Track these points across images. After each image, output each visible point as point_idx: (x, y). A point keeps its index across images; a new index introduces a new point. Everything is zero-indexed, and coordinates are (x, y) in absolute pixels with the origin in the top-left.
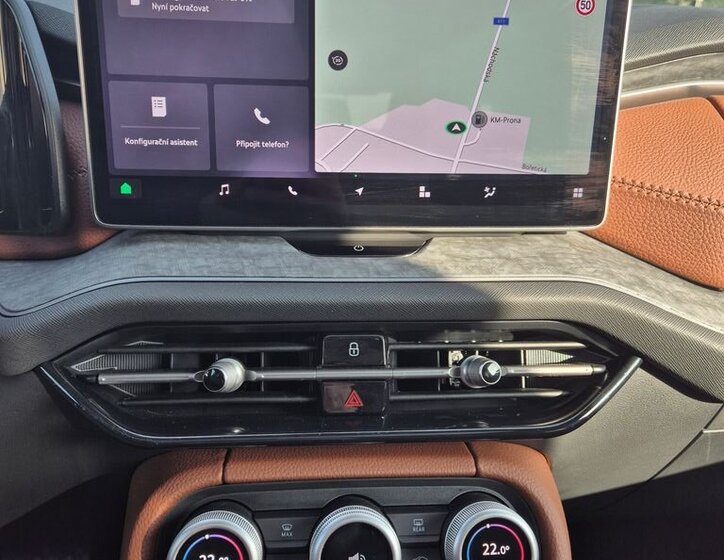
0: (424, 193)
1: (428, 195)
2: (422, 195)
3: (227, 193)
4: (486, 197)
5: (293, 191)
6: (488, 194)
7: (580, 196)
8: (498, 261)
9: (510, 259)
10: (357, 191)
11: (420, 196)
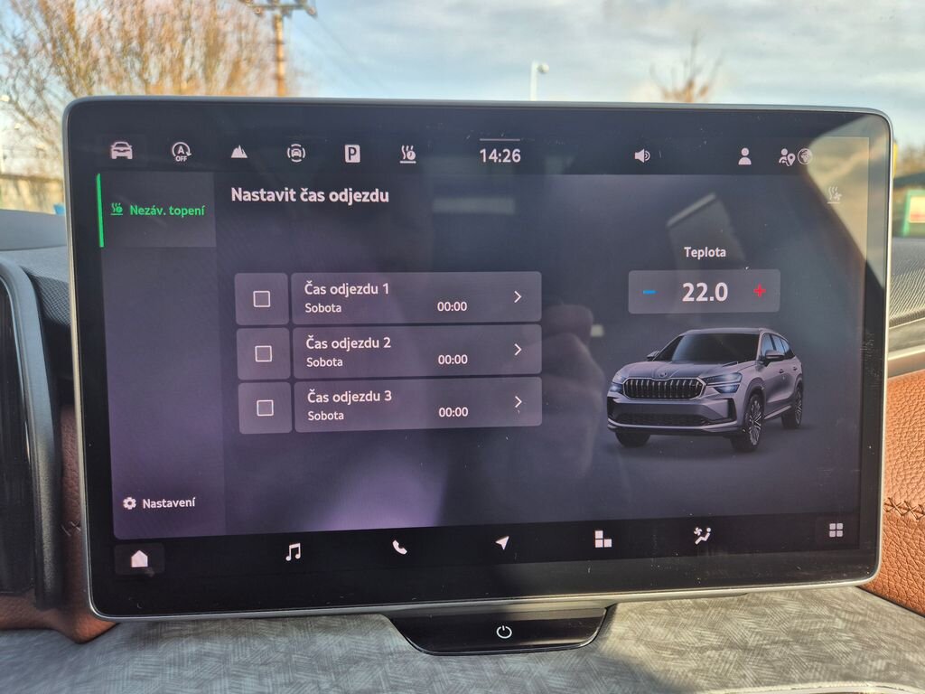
0: (601, 541)
2: (599, 544)
3: (298, 556)
4: (697, 542)
5: (400, 546)
6: (701, 538)
7: (840, 534)
8: (731, 655)
9: (750, 650)
10: (498, 542)
11: (597, 546)
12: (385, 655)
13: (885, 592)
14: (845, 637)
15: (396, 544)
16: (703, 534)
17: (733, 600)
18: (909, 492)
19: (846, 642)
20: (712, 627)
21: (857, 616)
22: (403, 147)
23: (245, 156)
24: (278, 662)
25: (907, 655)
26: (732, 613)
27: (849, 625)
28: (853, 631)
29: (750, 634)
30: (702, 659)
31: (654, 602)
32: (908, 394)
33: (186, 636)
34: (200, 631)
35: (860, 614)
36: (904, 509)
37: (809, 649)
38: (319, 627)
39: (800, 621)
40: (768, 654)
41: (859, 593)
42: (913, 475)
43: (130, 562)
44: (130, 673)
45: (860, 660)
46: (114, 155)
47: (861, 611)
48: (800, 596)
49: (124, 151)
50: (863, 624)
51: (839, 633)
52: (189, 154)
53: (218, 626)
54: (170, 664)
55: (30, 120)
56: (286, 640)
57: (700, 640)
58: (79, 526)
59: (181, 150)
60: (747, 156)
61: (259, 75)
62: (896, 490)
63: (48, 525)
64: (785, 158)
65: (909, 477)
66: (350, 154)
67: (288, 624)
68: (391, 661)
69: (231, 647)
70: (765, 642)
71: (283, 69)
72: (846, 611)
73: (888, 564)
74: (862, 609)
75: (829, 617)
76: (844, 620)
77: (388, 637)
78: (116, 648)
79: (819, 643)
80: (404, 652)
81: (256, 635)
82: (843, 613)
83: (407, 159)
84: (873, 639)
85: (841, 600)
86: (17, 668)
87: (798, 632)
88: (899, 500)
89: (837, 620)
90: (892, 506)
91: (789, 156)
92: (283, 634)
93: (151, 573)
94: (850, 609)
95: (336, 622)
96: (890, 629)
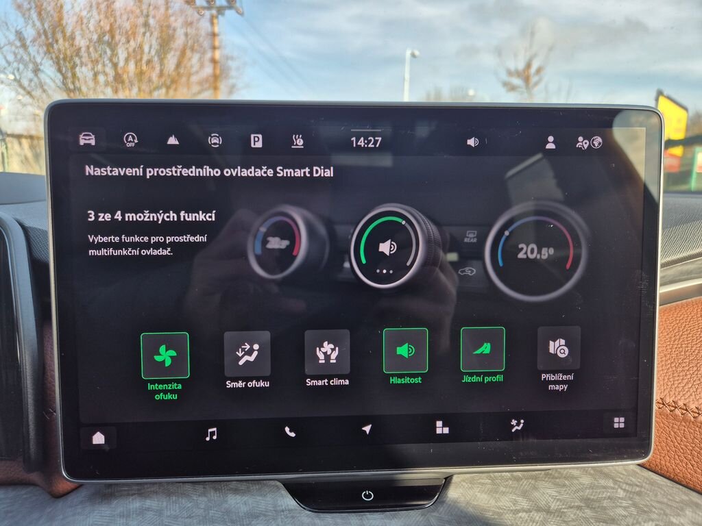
0: (441, 429)
1: (446, 430)
2: (439, 431)
3: (215, 437)
4: (513, 430)
5: (290, 431)
6: (516, 428)
7: (622, 426)
8: (538, 516)
9: (551, 513)
10: (363, 429)
11: (437, 433)
12: (278, 512)
13: (658, 469)
14: (625, 504)
15: (287, 429)
16: (518, 424)
17: (541, 474)
18: (677, 394)
19: (625, 508)
20: (525, 494)
21: (635, 487)
22: (294, 136)
23: (177, 143)
24: (199, 516)
25: (672, 518)
26: (540, 484)
27: (628, 495)
28: (631, 499)
29: (552, 500)
30: (515, 519)
31: (481, 475)
32: (678, 318)
33: (132, 495)
34: (143, 491)
35: (637, 486)
36: (672, 406)
37: (596, 512)
38: (231, 489)
39: (591, 491)
40: (565, 516)
41: (638, 469)
42: (680, 381)
43: (91, 440)
44: (91, 522)
45: (635, 521)
46: (82, 142)
47: (638, 484)
48: (592, 472)
49: (89, 139)
50: (639, 494)
51: (620, 501)
52: (136, 141)
53: (155, 488)
54: (120, 516)
55: (29, 93)
56: (205, 499)
57: (514, 504)
58: (55, 412)
59: (130, 139)
60: (552, 142)
61: (200, 58)
62: (667, 392)
63: (32, 411)
64: (581, 144)
65: (676, 382)
66: (255, 141)
67: (207, 487)
68: (283, 517)
69: (165, 504)
70: (563, 507)
71: (218, 55)
72: (627, 484)
73: (660, 448)
74: (639, 482)
75: (613, 488)
76: (625, 490)
77: (281, 498)
78: (81, 502)
79: (605, 508)
80: (292, 510)
81: (184, 495)
82: (625, 485)
83: (297, 145)
84: (646, 506)
85: (623, 475)
86: (10, 515)
87: (589, 499)
88: (668, 400)
89: (619, 490)
90: (663, 404)
91: (584, 142)
92: (204, 494)
93: (107, 448)
94: (629, 482)
95: (243, 486)
96: (660, 498)
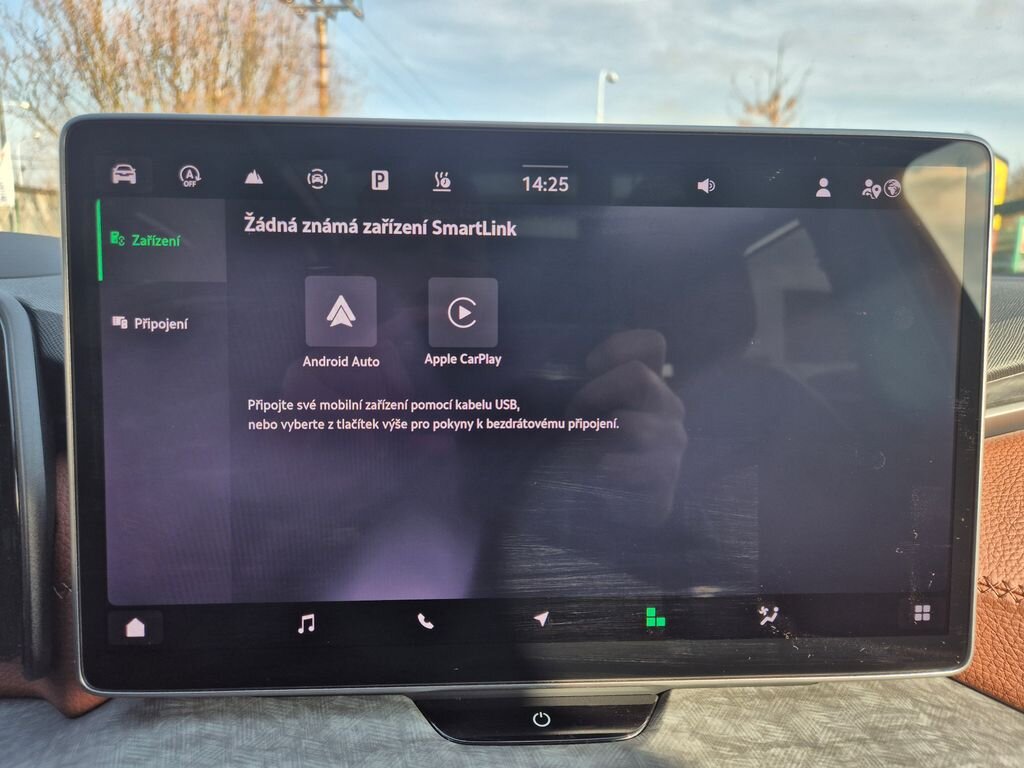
0: (653, 619)
2: (650, 623)
3: (311, 629)
7: (927, 617)
8: (799, 754)
9: (820, 748)
10: (536, 618)
11: (648, 625)
12: (406, 743)
13: (978, 684)
14: (930, 736)
17: (803, 690)
18: (1008, 570)
19: (931, 742)
20: (779, 720)
21: (945, 711)
22: (436, 174)
23: (261, 182)
24: (285, 747)
25: (1001, 758)
26: (801, 704)
27: (935, 722)
28: (939, 729)
29: (821, 729)
30: (765, 757)
31: (713, 690)
32: (1009, 458)
33: (186, 715)
34: (201, 709)
35: (949, 709)
36: (1002, 589)
37: (888, 748)
38: (335, 708)
39: (879, 715)
40: (841, 754)
41: (950, 685)
42: (1013, 551)
43: (124, 630)
44: (122, 755)
45: (947, 762)
46: (116, 179)
47: (950, 706)
48: (880, 687)
49: (127, 175)
50: (952, 721)
51: (923, 731)
52: (198, 179)
53: (221, 704)
54: (167, 746)
55: (51, 129)
56: (295, 722)
57: (764, 735)
58: (70, 587)
59: (189, 174)
60: (826, 188)
61: (300, 82)
62: (993, 568)
63: (37, 586)
64: (869, 190)
65: (1008, 553)
66: (377, 181)
67: (299, 704)
68: (413, 750)
69: (234, 728)
70: (838, 739)
71: (326, 76)
72: (933, 706)
73: (982, 652)
74: (951, 703)
75: (913, 712)
76: (930, 715)
77: (411, 722)
78: (108, 725)
79: (900, 743)
80: (427, 740)
81: (263, 715)
82: (929, 708)
83: (441, 187)
84: (963, 739)
85: (928, 692)
87: (876, 728)
88: (996, 580)
89: (922, 715)
90: (988, 585)
91: (874, 188)
92: (293, 715)
93: (148, 643)
94: (937, 703)
95: (353, 703)
96: (983, 727)
